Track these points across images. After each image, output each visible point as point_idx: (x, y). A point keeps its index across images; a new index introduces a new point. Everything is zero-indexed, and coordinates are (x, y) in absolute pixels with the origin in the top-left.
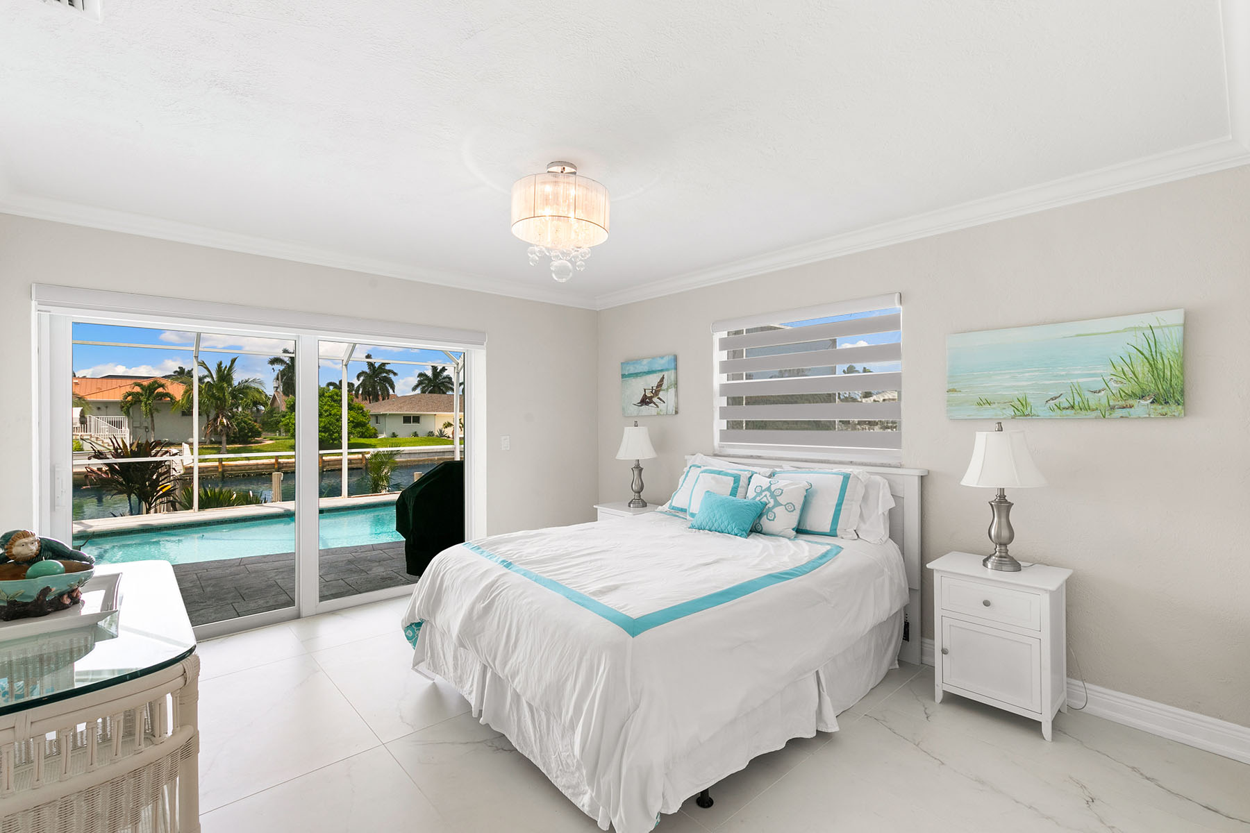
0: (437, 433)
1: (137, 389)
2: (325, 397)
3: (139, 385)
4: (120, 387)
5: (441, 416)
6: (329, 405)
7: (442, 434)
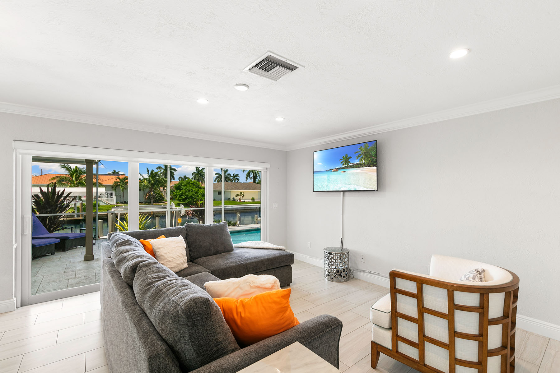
0: (232, 199)
1: (118, 180)
2: (190, 183)
3: (119, 178)
4: (110, 179)
5: (233, 192)
6: (192, 187)
7: (234, 199)
